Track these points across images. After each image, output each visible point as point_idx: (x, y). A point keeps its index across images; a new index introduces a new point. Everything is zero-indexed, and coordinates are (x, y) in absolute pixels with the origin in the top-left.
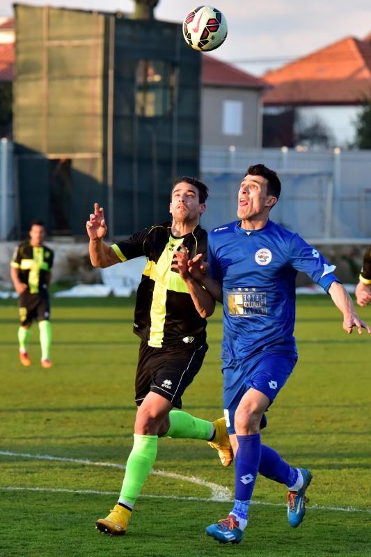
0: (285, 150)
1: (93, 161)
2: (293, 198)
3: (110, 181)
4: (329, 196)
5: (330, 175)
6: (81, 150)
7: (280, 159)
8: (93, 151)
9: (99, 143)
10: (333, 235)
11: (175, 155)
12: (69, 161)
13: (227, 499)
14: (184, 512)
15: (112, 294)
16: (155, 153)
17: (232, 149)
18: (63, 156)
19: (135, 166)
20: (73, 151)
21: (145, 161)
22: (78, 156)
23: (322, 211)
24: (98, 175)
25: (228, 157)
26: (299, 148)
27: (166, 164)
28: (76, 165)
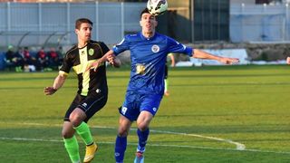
0: (265, 5)
1: (185, 11)
2: (269, 25)
3: (192, 19)
4: (284, 23)
5: (284, 15)
6: (181, 6)
7: (263, 8)
8: (185, 6)
9: (188, 3)
10: (285, 39)
11: (219, 8)
12: (175, 11)
13: (243, 149)
14: (225, 155)
15: (194, 65)
16: (211, 7)
17: (243, 5)
18: (173, 9)
19: (203, 13)
20: (177, 6)
21: (207, 10)
22: (179, 9)
23: (281, 30)
24: (188, 17)
25: (241, 8)
26: (271, 4)
27: (215, 11)
28: (178, 13)
